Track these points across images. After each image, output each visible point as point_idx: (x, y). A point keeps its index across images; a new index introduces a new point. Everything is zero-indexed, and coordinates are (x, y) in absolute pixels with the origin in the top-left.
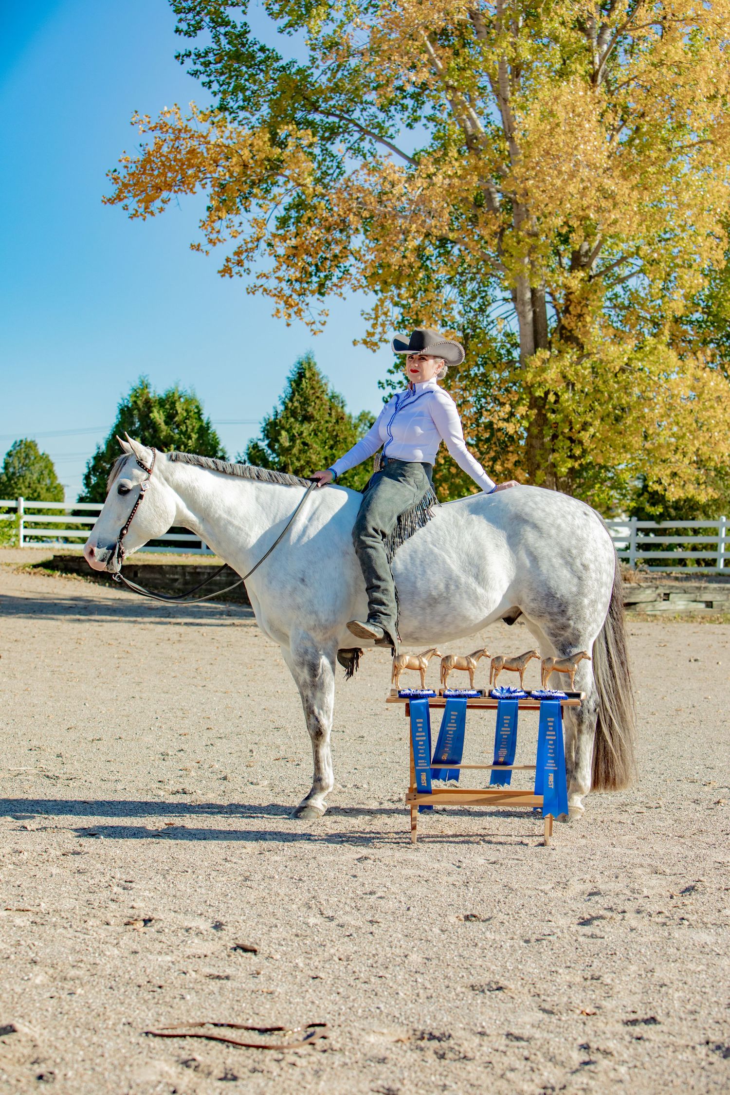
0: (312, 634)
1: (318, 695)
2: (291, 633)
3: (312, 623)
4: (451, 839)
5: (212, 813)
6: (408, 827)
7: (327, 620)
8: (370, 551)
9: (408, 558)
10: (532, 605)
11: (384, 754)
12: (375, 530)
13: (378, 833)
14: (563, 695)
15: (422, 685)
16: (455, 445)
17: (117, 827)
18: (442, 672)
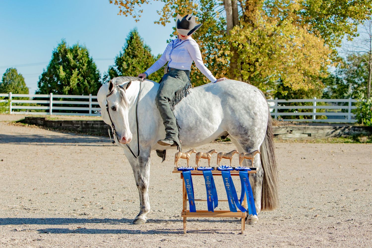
1: (143, 171)
4: (201, 232)
5: (97, 222)
6: (182, 228)
8: (163, 106)
9: (179, 110)
10: (233, 131)
11: (171, 198)
12: (165, 98)
13: (170, 230)
14: (249, 169)
15: (188, 165)
16: (199, 63)
17: (56, 229)
18: (196, 159)
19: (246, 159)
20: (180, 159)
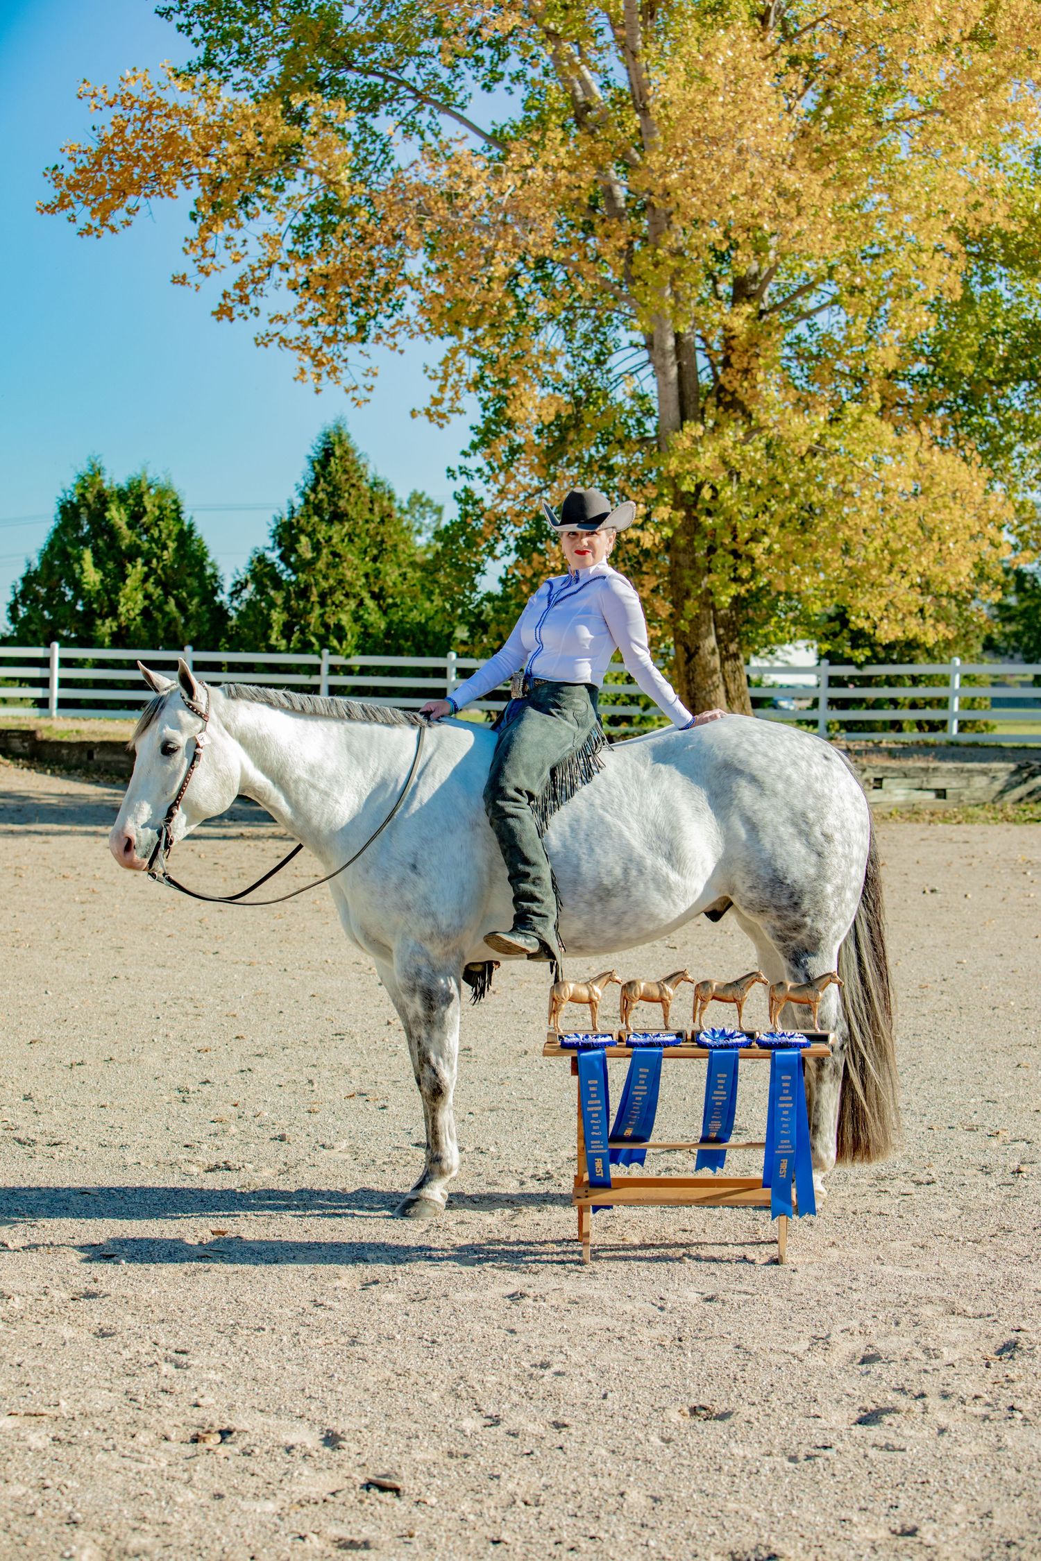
0: (428, 947)
1: (436, 1035)
2: (395, 945)
3: (428, 930)
4: (640, 1253)
6: (573, 1232)
7: (449, 926)
8: (511, 821)
9: (567, 829)
10: (750, 895)
12: (518, 790)
13: (530, 1243)
14: (804, 1040)
15: (595, 1028)
16: (637, 656)
17: (142, 1240)
18: (622, 1005)
19: (794, 1005)
20: (566, 1006)
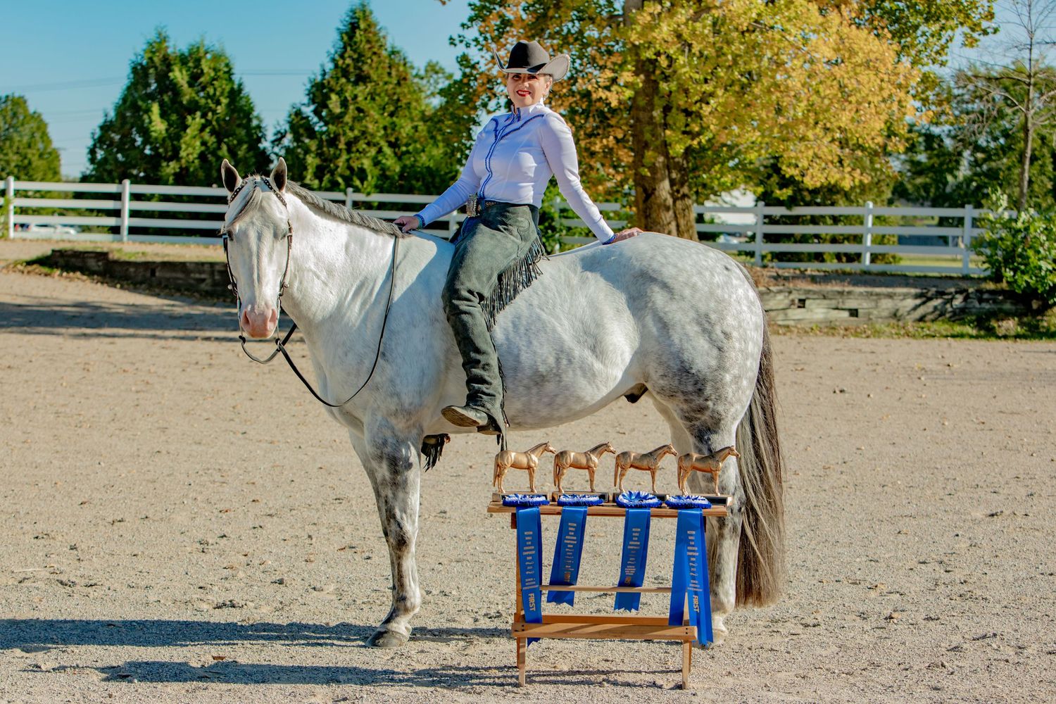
0: (393, 421)
1: (401, 495)
2: (366, 419)
3: (393, 408)
4: (567, 678)
6: (513, 660)
7: (411, 404)
8: (464, 317)
9: (510, 325)
10: (661, 382)
12: (470, 292)
13: (477, 669)
14: (706, 502)
15: (531, 488)
17: (154, 663)
18: (555, 471)
